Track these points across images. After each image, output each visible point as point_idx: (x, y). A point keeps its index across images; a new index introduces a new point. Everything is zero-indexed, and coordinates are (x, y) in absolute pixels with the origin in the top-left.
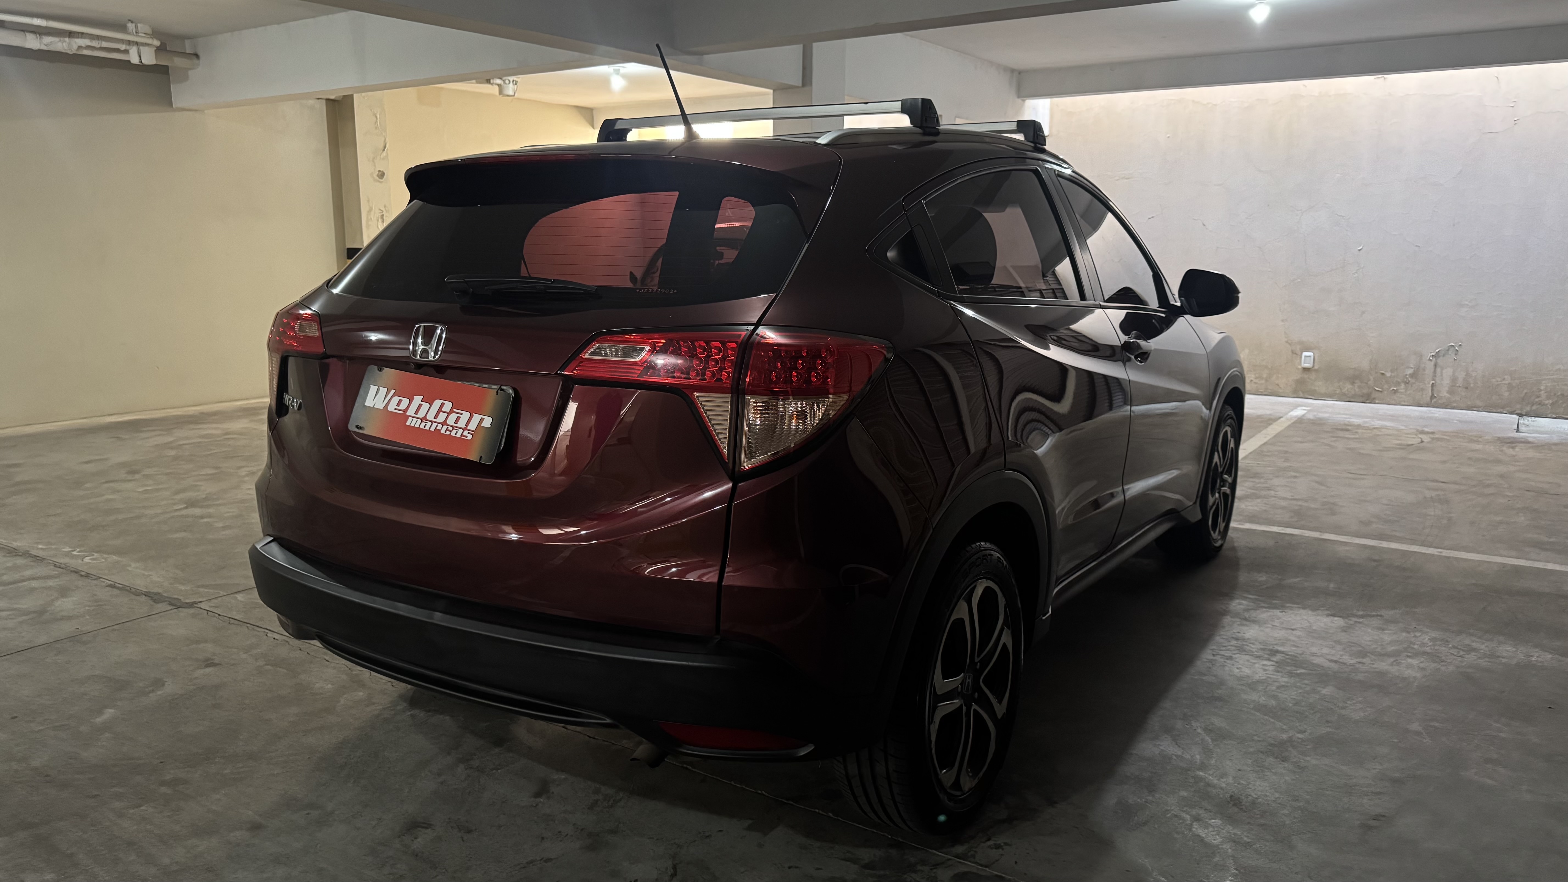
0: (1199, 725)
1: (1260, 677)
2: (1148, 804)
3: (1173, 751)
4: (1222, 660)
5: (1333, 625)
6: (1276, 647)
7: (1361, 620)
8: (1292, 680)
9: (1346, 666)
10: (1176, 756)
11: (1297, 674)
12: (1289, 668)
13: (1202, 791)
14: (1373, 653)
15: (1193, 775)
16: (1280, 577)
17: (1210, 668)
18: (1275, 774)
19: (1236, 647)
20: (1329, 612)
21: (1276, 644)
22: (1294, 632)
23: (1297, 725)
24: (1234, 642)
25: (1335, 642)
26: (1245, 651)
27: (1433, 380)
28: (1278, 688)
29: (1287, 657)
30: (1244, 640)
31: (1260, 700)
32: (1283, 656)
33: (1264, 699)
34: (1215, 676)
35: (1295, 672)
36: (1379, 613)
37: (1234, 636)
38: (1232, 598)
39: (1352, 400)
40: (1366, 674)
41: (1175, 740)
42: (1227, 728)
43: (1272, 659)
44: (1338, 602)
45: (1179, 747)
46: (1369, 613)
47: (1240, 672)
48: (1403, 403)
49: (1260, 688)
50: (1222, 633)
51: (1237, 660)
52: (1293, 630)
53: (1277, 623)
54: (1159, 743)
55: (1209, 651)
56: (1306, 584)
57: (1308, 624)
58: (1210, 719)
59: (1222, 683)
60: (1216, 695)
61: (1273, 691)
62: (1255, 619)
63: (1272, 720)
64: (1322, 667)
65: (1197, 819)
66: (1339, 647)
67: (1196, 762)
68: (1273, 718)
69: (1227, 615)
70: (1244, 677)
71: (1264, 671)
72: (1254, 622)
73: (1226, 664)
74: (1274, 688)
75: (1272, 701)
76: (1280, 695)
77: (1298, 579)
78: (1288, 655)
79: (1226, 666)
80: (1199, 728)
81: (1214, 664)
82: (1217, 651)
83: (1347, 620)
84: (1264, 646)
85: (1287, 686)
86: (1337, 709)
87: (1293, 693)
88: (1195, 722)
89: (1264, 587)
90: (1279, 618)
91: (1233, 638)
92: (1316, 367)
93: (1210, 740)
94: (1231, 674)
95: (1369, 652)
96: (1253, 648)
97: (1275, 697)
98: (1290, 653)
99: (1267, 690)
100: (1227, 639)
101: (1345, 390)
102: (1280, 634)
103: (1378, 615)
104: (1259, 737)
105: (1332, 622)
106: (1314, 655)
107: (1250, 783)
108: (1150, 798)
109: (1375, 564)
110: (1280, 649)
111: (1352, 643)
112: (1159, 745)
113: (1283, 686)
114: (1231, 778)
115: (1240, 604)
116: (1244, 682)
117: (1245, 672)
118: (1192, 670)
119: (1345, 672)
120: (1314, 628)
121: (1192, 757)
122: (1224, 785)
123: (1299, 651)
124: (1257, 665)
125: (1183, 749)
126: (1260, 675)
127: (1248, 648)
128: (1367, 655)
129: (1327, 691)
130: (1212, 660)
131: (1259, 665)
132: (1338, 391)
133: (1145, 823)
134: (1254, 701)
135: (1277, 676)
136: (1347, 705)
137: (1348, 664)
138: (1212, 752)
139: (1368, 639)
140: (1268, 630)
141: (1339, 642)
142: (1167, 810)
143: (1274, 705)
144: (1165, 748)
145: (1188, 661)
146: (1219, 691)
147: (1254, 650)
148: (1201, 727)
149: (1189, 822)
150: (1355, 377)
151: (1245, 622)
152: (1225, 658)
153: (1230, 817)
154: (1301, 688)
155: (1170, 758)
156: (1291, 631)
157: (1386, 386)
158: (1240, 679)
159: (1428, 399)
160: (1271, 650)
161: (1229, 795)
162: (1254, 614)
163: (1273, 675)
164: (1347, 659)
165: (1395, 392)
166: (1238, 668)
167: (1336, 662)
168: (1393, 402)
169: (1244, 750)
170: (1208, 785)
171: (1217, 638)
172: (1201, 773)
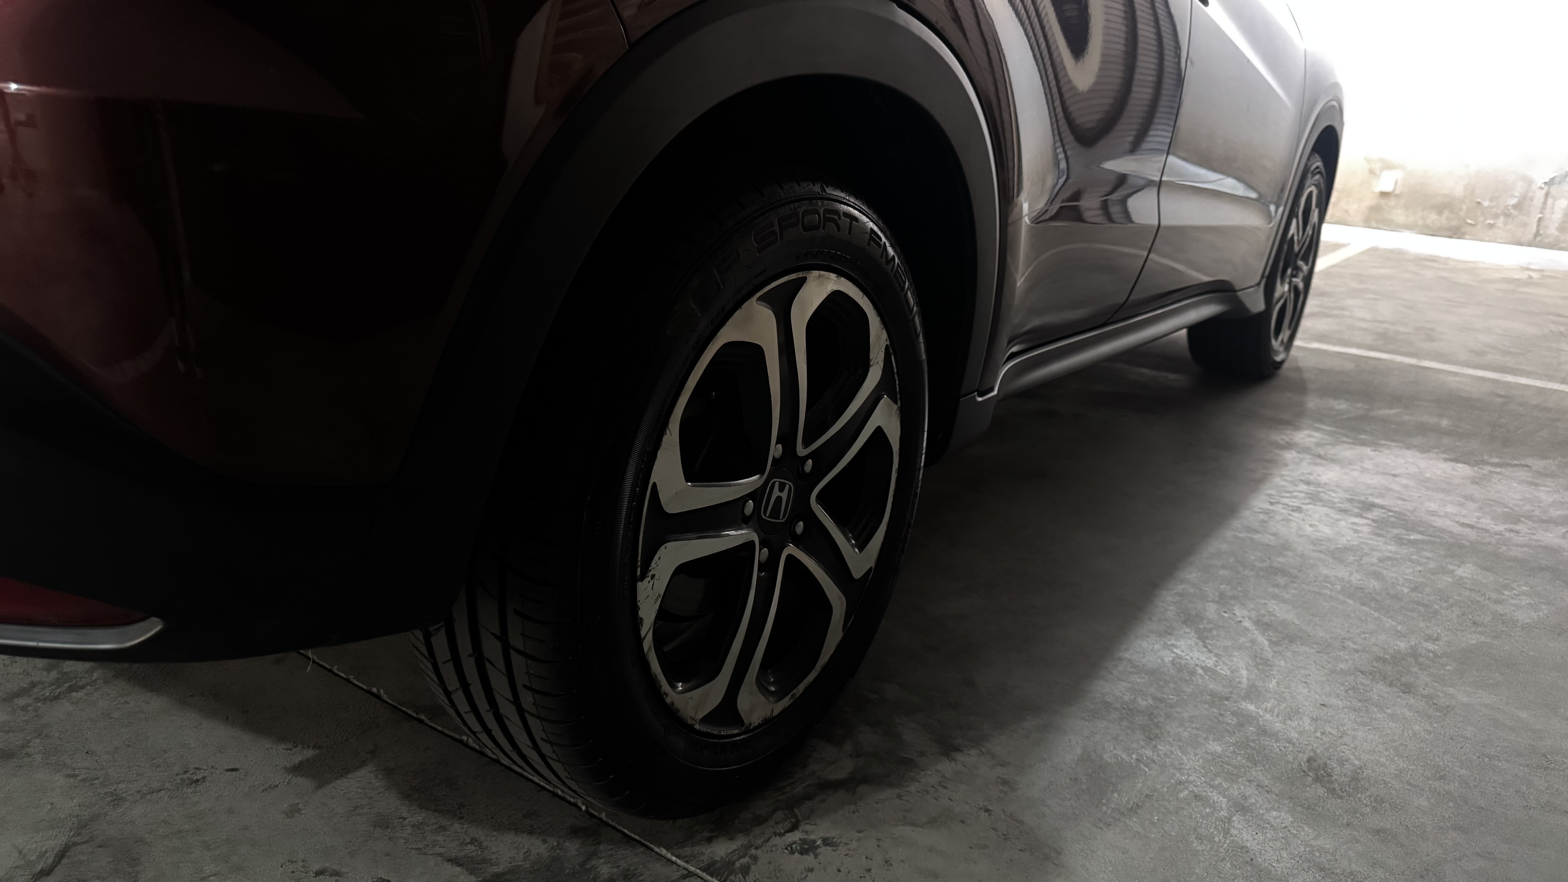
0: (1247, 613)
1: (1348, 540)
2: (1142, 767)
3: (1198, 659)
4: (1285, 511)
5: (1455, 473)
6: (1371, 499)
7: (1498, 470)
8: (1404, 550)
9: (1488, 534)
10: (1202, 668)
11: (1410, 541)
12: (1396, 531)
13: (1252, 744)
14: (1529, 518)
15: (1236, 709)
16: (1366, 407)
17: (1266, 522)
18: (1393, 717)
19: (1306, 493)
20: (1446, 456)
21: (1372, 495)
22: (1397, 479)
23: (1422, 625)
24: (1303, 487)
25: (1465, 497)
26: (1321, 500)
27: (1541, 213)
28: (1381, 560)
29: (1390, 514)
30: (1318, 485)
31: (1352, 578)
32: (1382, 513)
33: (1359, 577)
34: (1274, 535)
35: (1407, 537)
36: (1523, 463)
37: (1302, 478)
38: (1297, 428)
39: (1435, 234)
40: (1525, 549)
41: (1203, 637)
42: (1297, 623)
43: (1365, 515)
44: (1458, 444)
45: (1210, 651)
46: (1509, 461)
47: (1315, 531)
48: (1499, 241)
49: (1351, 558)
50: (1284, 473)
51: (1309, 513)
52: (1395, 476)
53: (1368, 464)
54: (1173, 642)
55: (1263, 497)
56: (1406, 418)
57: (1416, 470)
58: (1265, 604)
59: (1285, 547)
60: (1275, 564)
61: (1372, 565)
62: (1334, 458)
63: (1376, 615)
64: (1450, 532)
65: (1241, 807)
66: (1472, 506)
67: (1239, 683)
68: (1376, 610)
69: (1292, 449)
70: (1323, 540)
71: (1355, 532)
72: (1334, 461)
73: (1291, 518)
74: (1374, 560)
75: (1372, 581)
76: (1385, 572)
77: (1394, 411)
78: (1390, 511)
79: (1292, 520)
80: (1247, 619)
81: (1272, 517)
82: (1277, 498)
83: (1476, 468)
84: (1350, 495)
85: (1396, 559)
86: (1487, 602)
87: (1407, 571)
88: (1240, 608)
89: (1345, 417)
90: (1371, 459)
91: (1301, 480)
92: (1397, 192)
93: (1266, 643)
94: (1300, 533)
95: (1522, 516)
96: (1334, 497)
97: (1377, 575)
98: (1393, 509)
99: (1363, 562)
100: (1291, 482)
101: (1429, 221)
102: (1377, 480)
103: (1521, 465)
104: (1354, 643)
105: (1454, 469)
106: (1433, 513)
107: (1344, 734)
108: (1148, 752)
109: (1503, 400)
110: (1378, 501)
111: (1490, 500)
112: (1173, 645)
113: (1389, 558)
114: (1307, 721)
115: (1310, 436)
116: (1323, 547)
117: (1323, 532)
118: (1236, 524)
119: (1489, 543)
120: (1428, 475)
121: (1232, 672)
122: (1294, 735)
123: (1409, 506)
124: (1342, 523)
125: (1216, 655)
126: (1348, 538)
127: (1326, 497)
128: (1520, 520)
129: (1466, 571)
130: (1268, 509)
131: (1345, 523)
132: (1420, 222)
133: (1134, 810)
134: (1342, 580)
135: (1377, 541)
136: (1504, 597)
137: (1491, 531)
138: (1270, 666)
139: (1518, 497)
140: (1355, 474)
141: (1470, 498)
142: (1181, 783)
143: (1377, 588)
144: (1183, 651)
145: (1231, 510)
146: (1281, 559)
147: (1336, 500)
148: (1250, 618)
149: (1224, 813)
150: (1445, 205)
151: (1318, 461)
152: (1290, 508)
153: (1308, 808)
154: (1420, 564)
155: (1192, 673)
156: (1391, 477)
157: (1481, 219)
158: (1315, 542)
159: (1531, 237)
160: (1363, 502)
161: (1305, 758)
162: (1332, 451)
163: (1370, 539)
164: (1487, 522)
165: (1491, 226)
166: (1311, 526)
167: (1471, 527)
168: (1486, 239)
169: (1330, 666)
170: (1263, 731)
171: (1277, 480)
172: (1251, 707)
